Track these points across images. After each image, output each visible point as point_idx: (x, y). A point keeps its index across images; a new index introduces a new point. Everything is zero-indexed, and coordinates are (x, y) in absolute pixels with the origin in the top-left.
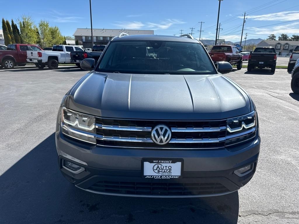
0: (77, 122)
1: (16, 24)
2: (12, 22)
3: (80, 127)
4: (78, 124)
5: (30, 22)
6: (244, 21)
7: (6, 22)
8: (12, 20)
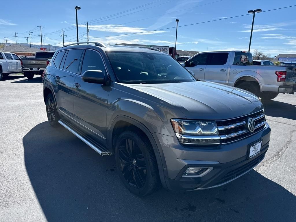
0: (200, 129)
3: (203, 132)
4: (202, 131)
6: (88, 30)
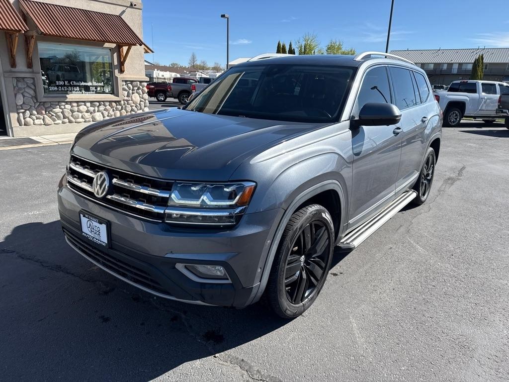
1: (294, 49)
2: (290, 46)
5: (313, 44)
7: (283, 46)
8: (291, 43)
